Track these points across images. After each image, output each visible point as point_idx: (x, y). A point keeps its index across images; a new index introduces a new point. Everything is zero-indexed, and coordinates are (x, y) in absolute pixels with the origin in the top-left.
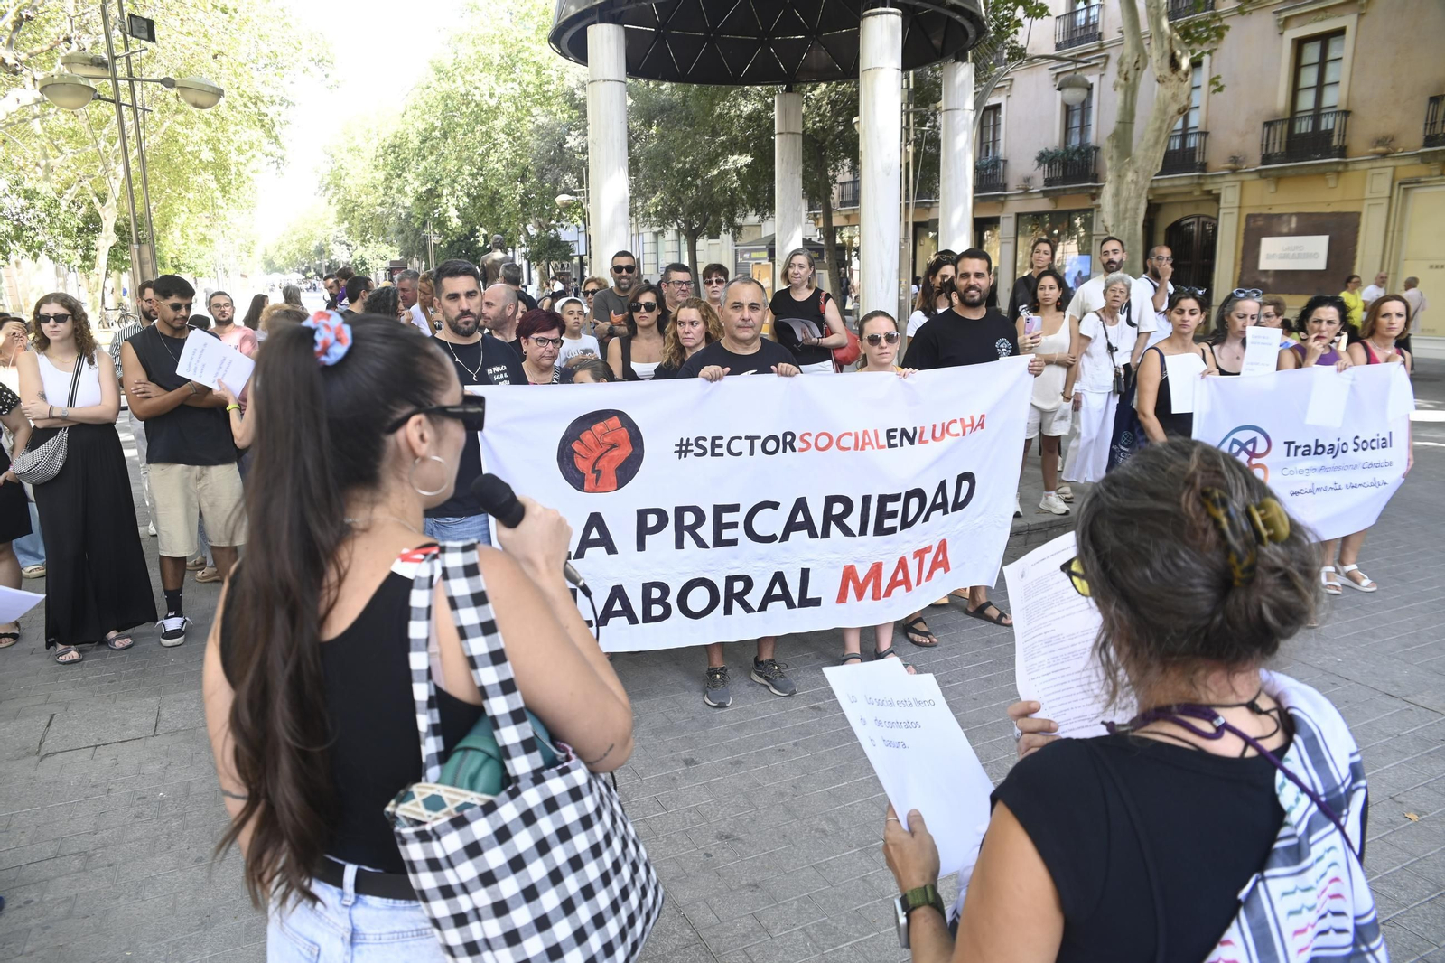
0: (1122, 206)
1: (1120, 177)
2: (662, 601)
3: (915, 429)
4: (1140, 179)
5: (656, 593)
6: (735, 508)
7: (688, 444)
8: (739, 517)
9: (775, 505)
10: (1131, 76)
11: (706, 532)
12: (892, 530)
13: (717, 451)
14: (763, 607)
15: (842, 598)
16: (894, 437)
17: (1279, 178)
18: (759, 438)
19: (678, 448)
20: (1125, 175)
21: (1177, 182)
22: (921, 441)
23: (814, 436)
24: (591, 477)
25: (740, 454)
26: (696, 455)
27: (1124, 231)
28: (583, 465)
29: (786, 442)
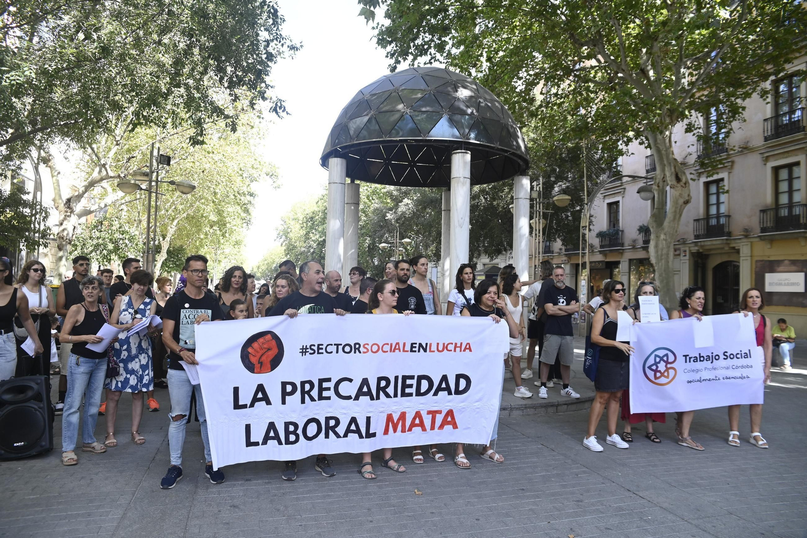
0: (660, 253)
1: (658, 237)
2: (295, 433)
3: (427, 344)
4: (668, 238)
5: (292, 428)
6: (329, 380)
7: (306, 348)
8: (331, 385)
9: (350, 380)
10: (661, 185)
11: (315, 393)
12: (410, 395)
13: (320, 351)
14: (346, 435)
15: (386, 432)
16: (415, 347)
17: (772, 240)
18: (341, 345)
19: (301, 351)
20: (660, 236)
21: (715, 243)
22: (430, 351)
23: (370, 345)
24: (257, 366)
25: (332, 352)
26: (310, 354)
27: (662, 266)
28: (254, 360)
29: (356, 348)
